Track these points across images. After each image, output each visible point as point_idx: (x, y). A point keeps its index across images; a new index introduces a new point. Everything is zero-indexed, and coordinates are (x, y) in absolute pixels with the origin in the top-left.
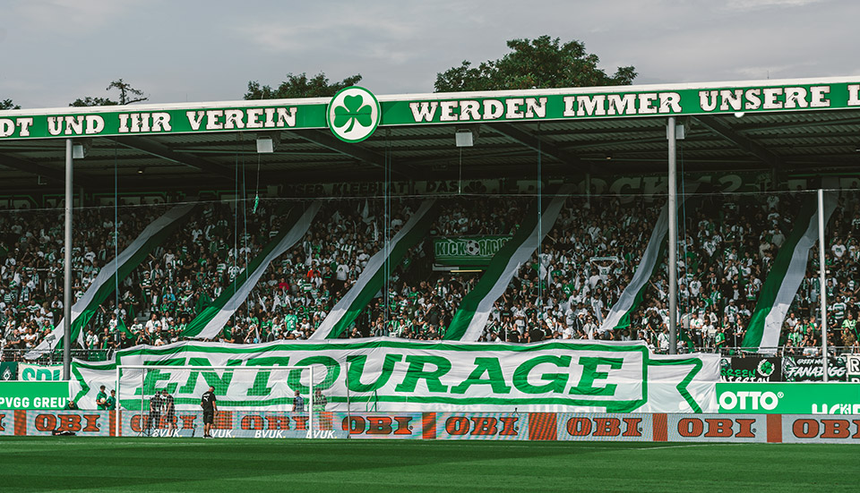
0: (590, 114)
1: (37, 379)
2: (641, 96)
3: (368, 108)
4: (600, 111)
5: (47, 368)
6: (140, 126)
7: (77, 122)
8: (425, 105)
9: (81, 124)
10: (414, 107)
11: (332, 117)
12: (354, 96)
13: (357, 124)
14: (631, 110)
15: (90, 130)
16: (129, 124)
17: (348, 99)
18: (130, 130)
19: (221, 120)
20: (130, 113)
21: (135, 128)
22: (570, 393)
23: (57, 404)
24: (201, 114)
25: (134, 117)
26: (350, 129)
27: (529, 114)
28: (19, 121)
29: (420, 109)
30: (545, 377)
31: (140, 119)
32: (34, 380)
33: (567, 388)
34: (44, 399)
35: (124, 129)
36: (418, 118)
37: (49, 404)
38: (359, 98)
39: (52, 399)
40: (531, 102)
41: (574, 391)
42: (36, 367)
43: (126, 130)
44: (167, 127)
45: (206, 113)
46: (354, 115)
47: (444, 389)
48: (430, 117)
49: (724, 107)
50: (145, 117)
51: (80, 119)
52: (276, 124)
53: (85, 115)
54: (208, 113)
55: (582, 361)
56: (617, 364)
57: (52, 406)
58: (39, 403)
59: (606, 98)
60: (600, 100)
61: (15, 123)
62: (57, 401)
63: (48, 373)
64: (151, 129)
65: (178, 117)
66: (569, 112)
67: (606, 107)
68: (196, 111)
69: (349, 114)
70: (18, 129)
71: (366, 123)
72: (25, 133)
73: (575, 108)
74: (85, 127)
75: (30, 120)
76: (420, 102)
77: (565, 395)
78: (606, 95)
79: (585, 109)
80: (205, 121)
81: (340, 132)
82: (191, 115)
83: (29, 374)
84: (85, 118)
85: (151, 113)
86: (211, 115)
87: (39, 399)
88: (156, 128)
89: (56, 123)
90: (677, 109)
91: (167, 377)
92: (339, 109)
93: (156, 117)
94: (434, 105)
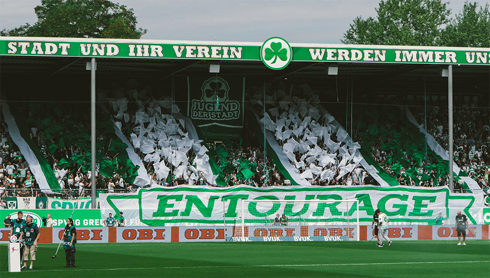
0: (409, 61)
1: (62, 208)
2: (436, 53)
3: (285, 50)
4: (415, 60)
5: (69, 201)
6: (143, 53)
7: (100, 48)
8: (318, 51)
9: (103, 50)
10: (312, 51)
11: (264, 54)
12: (277, 42)
13: (278, 59)
14: (431, 60)
15: (109, 53)
16: (136, 51)
17: (273, 44)
18: (136, 54)
19: (195, 52)
20: (136, 45)
21: (139, 54)
22: (409, 215)
23: (99, 223)
24: (183, 48)
25: (139, 47)
26: (274, 62)
27: (377, 59)
28: (60, 45)
29: (315, 52)
30: (395, 206)
31: (143, 48)
32: (60, 208)
33: (407, 213)
34: (90, 220)
35: (132, 54)
36: (314, 57)
37: (94, 223)
38: (280, 44)
39: (96, 220)
40: (377, 52)
41: (410, 214)
42: (61, 201)
43: (134, 55)
44: (161, 55)
45: (185, 47)
46: (277, 54)
47: (340, 213)
48: (321, 58)
49: (478, 61)
50: (146, 47)
51: (103, 46)
52: (229, 56)
53: (106, 44)
54: (187, 47)
55: (414, 198)
56: (433, 199)
57: (96, 224)
58: (87, 223)
59: (418, 53)
60: (415, 53)
61: (58, 46)
62: (99, 221)
63: (70, 204)
64: (150, 55)
65: (167, 48)
66: (398, 59)
67: (418, 58)
68: (179, 46)
69: (273, 53)
70: (60, 50)
71: (284, 59)
72: (64, 53)
73: (401, 57)
74: (106, 51)
75: (68, 45)
76: (315, 48)
77: (406, 216)
78: (418, 51)
79: (406, 58)
80: (185, 52)
81: (269, 63)
82: (176, 48)
83: (56, 205)
84: (106, 46)
85: (150, 45)
86: (189, 49)
87: (87, 220)
88: (153, 54)
89: (86, 48)
90: (454, 61)
91: (172, 206)
92: (267, 50)
93: (153, 48)
94: (323, 51)
